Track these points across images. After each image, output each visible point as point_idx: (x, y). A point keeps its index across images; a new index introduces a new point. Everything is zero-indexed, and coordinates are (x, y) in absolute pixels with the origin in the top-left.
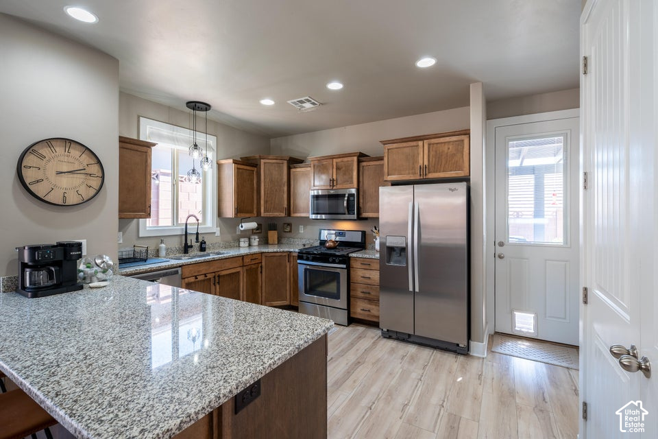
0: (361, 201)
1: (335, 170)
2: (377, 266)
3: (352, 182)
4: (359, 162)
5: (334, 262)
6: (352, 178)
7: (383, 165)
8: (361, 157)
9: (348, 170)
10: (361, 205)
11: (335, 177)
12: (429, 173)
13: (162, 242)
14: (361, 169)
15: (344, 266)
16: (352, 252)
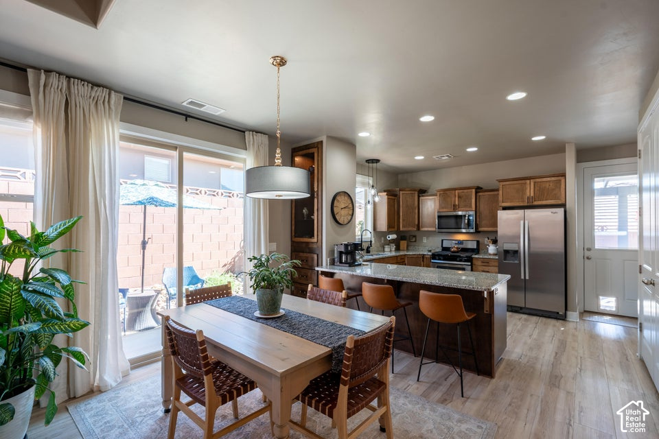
0: (478, 220)
1: (457, 199)
2: (497, 264)
3: (471, 207)
4: (476, 193)
5: (460, 261)
6: (471, 204)
7: (498, 194)
8: (478, 189)
9: (468, 198)
10: (478, 222)
11: (457, 203)
12: (535, 201)
14: (478, 197)
15: (469, 264)
16: (474, 255)
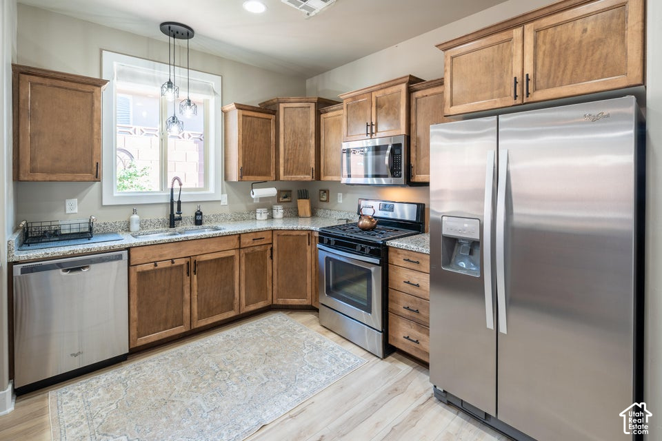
0: (413, 155)
1: (374, 109)
2: (426, 266)
4: (410, 92)
6: (398, 118)
7: (443, 93)
8: (413, 83)
9: (393, 107)
10: (413, 163)
11: (374, 121)
12: (536, 89)
13: (134, 212)
14: (413, 103)
15: (377, 261)
16: (391, 239)
